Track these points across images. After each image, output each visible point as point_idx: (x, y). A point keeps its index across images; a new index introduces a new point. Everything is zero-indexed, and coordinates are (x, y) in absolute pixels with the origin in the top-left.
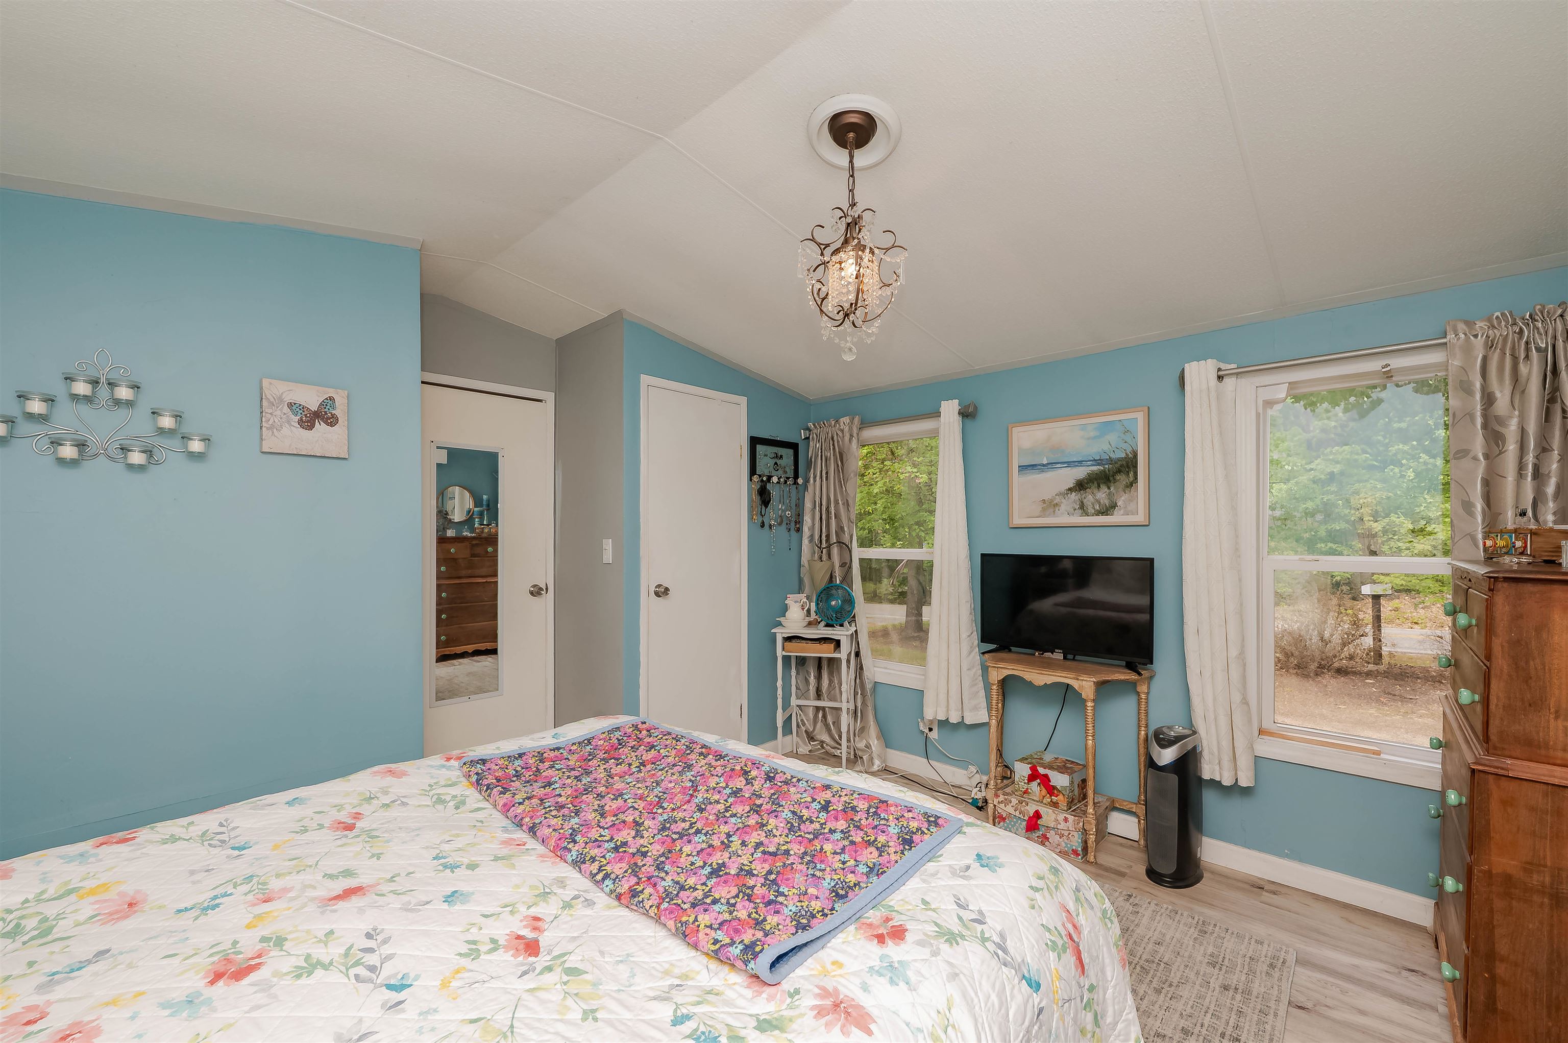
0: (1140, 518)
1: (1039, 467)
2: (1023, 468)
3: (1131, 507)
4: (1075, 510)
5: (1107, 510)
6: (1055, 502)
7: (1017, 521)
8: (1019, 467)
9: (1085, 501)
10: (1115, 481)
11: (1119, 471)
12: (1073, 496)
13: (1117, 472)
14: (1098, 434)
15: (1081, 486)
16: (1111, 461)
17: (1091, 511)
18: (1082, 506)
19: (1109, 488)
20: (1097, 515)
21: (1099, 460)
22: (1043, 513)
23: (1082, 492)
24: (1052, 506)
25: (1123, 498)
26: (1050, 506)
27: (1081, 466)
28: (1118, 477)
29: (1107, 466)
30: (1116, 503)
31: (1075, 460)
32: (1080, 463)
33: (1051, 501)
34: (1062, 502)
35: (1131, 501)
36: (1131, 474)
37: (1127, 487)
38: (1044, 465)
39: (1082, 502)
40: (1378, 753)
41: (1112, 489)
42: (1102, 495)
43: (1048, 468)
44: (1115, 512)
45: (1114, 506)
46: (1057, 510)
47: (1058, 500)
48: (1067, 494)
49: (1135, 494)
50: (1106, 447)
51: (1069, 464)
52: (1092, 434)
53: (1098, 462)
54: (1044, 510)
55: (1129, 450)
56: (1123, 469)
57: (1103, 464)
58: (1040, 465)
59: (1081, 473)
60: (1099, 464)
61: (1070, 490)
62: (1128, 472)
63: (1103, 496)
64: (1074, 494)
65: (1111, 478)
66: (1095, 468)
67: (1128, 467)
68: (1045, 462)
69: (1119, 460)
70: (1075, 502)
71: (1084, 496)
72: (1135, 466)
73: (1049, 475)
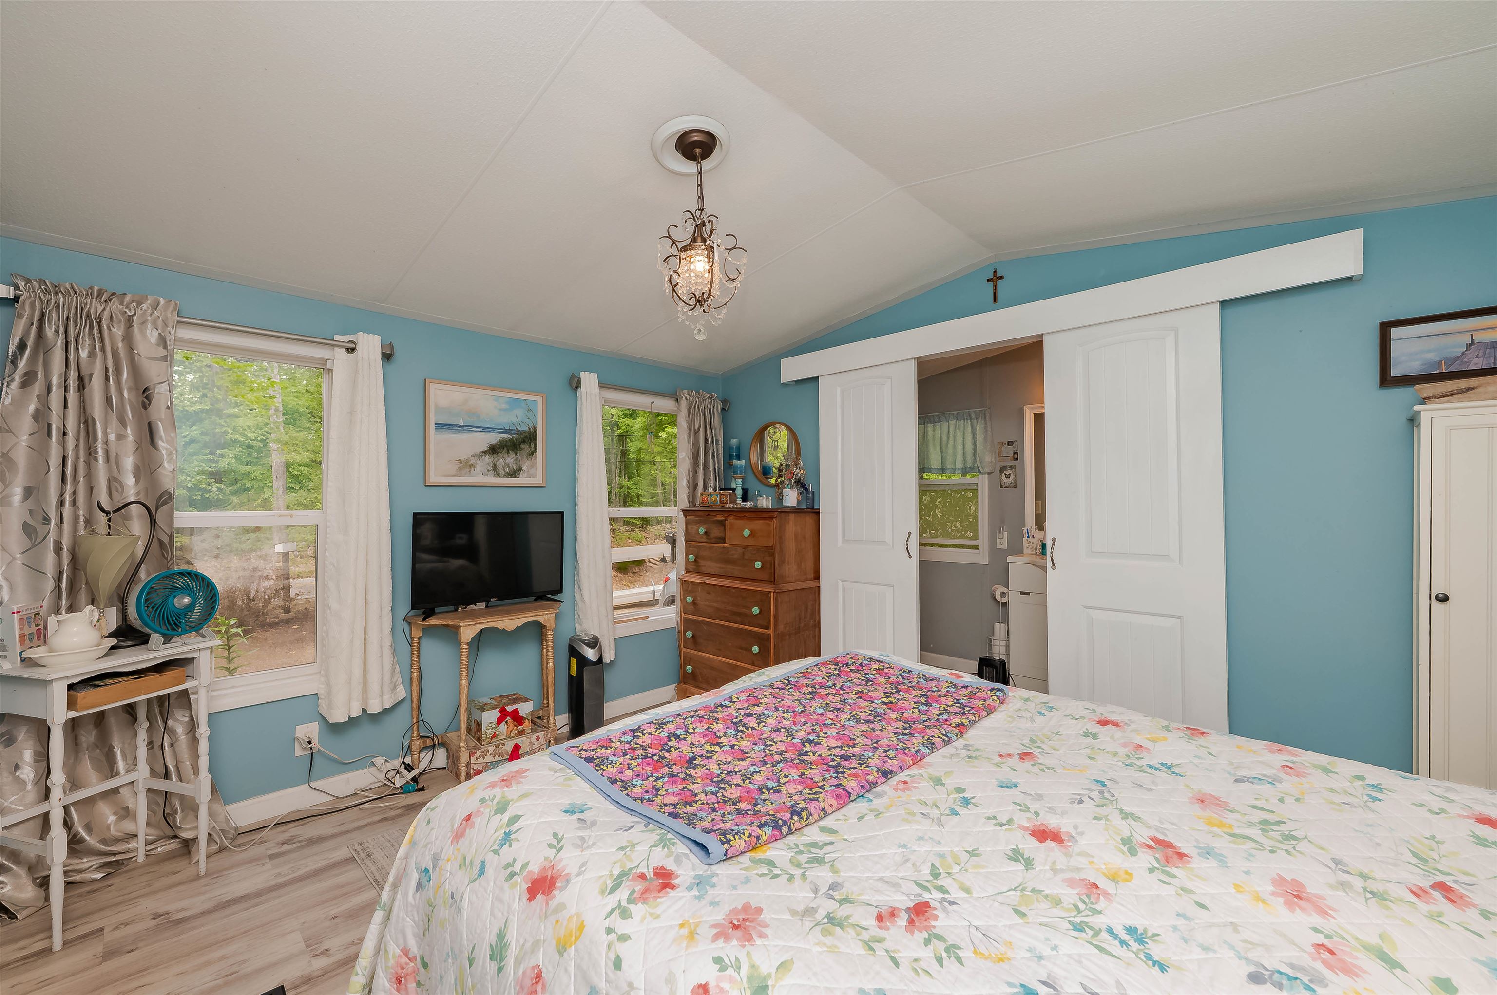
0: (539, 481)
1: (456, 428)
2: (439, 426)
3: (533, 471)
4: (489, 471)
5: (515, 472)
6: (471, 463)
7: (433, 479)
8: (435, 424)
9: (497, 464)
10: (521, 449)
11: (524, 442)
12: (487, 458)
13: (522, 442)
14: (508, 407)
15: (493, 450)
16: (517, 432)
17: (502, 473)
18: (495, 468)
19: (516, 455)
20: (507, 477)
21: (509, 429)
22: (460, 472)
23: (495, 455)
24: (468, 467)
25: (526, 464)
26: (466, 466)
27: (494, 432)
28: (523, 446)
29: (514, 436)
30: (521, 468)
31: (489, 426)
32: (492, 430)
33: (467, 461)
34: (477, 463)
35: (532, 466)
36: (533, 445)
37: (530, 455)
38: (460, 426)
39: (495, 465)
40: (647, 617)
41: (518, 455)
42: (509, 460)
43: (464, 430)
44: (521, 475)
45: (520, 470)
46: (472, 470)
47: (473, 461)
48: (482, 456)
49: (535, 461)
50: (514, 420)
51: (484, 429)
52: (504, 406)
53: (508, 431)
54: (460, 469)
55: (531, 425)
56: (527, 440)
57: (512, 434)
58: (456, 425)
59: (494, 438)
60: (508, 433)
61: (484, 452)
62: (530, 443)
63: (512, 460)
64: (487, 457)
65: (518, 447)
66: (506, 436)
67: (531, 440)
68: (461, 423)
69: (524, 432)
70: (488, 464)
71: (496, 459)
72: (536, 439)
73: (464, 436)
